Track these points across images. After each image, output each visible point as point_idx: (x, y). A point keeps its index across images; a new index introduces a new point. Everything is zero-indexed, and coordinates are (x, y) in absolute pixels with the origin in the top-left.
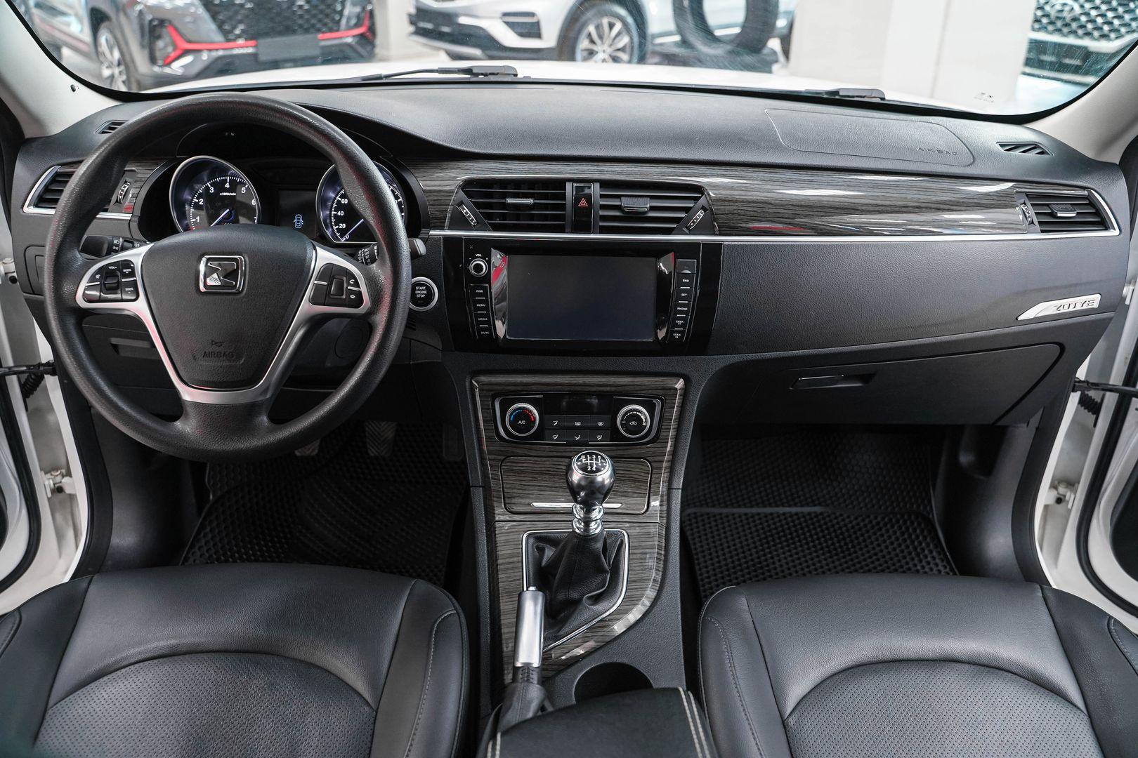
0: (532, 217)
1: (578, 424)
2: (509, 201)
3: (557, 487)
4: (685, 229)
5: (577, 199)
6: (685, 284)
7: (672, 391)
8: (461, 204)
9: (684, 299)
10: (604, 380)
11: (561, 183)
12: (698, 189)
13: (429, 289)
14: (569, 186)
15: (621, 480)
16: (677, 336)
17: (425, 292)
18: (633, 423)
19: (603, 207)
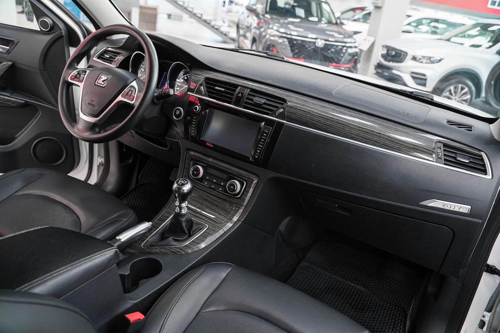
0: (222, 96)
1: (215, 181)
2: (216, 88)
3: (199, 202)
4: (274, 115)
5: (239, 93)
6: (264, 136)
7: (251, 180)
8: (201, 85)
9: (262, 142)
10: (229, 167)
11: (236, 86)
12: (285, 101)
13: (181, 112)
14: (239, 88)
15: (221, 209)
16: (257, 157)
17: (179, 113)
18: (232, 187)
19: (247, 98)
